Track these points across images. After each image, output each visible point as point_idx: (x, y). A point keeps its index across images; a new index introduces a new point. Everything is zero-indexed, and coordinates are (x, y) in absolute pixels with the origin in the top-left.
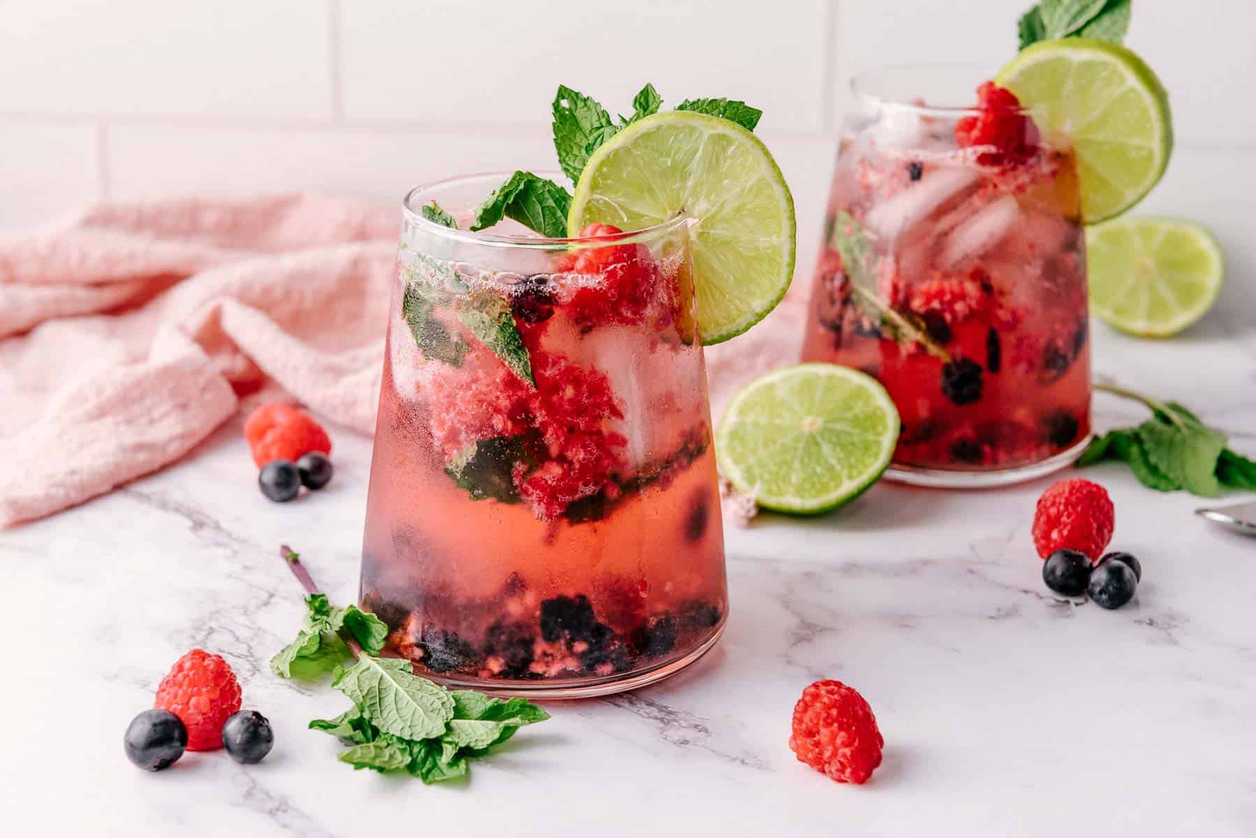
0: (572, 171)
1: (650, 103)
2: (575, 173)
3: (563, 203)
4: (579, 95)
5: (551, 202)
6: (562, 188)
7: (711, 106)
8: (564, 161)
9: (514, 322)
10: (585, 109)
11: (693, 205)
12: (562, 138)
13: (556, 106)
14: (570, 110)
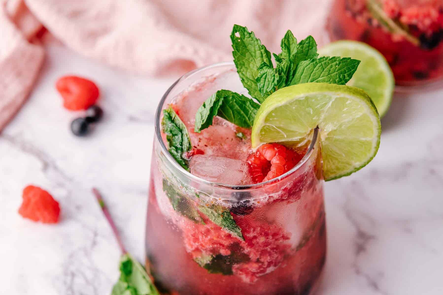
0: (246, 81)
1: (291, 43)
2: (249, 83)
3: (244, 105)
4: (246, 29)
5: (237, 107)
6: (242, 95)
7: (331, 60)
8: (240, 71)
9: (232, 217)
10: (250, 39)
11: (324, 126)
12: (238, 58)
13: (233, 37)
14: (241, 39)
